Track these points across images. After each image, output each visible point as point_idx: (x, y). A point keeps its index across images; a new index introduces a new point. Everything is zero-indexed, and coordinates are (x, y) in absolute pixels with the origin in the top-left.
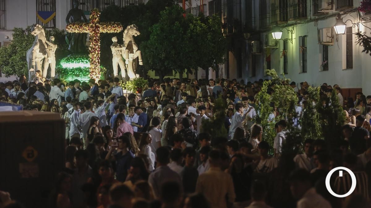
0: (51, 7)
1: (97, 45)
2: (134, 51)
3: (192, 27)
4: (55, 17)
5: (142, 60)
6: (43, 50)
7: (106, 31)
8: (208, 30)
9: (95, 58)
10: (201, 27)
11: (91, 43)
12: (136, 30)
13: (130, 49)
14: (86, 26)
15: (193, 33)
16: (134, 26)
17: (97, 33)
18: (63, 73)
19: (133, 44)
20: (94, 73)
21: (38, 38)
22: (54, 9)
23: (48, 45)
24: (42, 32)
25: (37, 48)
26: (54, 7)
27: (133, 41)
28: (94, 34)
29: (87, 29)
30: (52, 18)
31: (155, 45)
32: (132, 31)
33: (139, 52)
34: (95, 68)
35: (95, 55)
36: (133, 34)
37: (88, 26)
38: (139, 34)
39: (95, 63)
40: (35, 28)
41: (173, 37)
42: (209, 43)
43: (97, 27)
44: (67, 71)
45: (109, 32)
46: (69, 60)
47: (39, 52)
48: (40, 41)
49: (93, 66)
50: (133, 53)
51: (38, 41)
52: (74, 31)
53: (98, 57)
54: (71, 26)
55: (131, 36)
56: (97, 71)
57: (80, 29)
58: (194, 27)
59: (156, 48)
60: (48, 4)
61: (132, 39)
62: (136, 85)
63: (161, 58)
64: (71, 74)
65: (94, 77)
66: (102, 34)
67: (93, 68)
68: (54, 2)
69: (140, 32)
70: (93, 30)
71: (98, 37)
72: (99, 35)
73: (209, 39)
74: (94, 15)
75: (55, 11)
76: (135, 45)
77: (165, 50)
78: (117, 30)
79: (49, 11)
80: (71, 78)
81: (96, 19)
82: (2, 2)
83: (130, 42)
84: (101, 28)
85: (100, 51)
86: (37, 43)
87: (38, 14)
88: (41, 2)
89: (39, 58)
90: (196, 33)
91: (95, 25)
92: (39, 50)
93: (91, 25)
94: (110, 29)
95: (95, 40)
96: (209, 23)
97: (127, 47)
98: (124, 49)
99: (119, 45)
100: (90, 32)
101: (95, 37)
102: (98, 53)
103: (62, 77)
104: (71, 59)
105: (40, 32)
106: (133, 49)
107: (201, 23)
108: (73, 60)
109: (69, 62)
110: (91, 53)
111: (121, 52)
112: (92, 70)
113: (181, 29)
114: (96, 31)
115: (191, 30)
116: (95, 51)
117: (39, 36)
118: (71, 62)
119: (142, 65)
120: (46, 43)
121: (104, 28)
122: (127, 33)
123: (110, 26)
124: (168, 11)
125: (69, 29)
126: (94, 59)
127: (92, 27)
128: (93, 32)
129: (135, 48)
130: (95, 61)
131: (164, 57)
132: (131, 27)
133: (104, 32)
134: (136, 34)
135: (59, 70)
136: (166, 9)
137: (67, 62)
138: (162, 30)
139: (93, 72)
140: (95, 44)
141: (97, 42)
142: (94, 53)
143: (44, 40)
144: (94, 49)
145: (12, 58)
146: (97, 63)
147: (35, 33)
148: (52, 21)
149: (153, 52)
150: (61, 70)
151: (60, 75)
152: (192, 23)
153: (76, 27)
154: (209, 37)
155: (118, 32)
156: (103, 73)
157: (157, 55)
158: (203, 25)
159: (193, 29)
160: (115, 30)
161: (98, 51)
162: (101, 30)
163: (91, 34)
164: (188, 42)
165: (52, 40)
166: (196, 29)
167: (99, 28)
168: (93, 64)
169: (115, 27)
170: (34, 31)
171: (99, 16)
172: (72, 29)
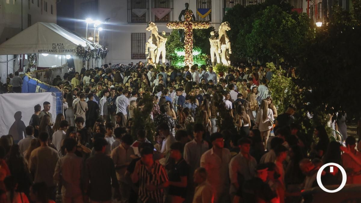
0: (207, 5)
1: (190, 39)
2: (226, 42)
3: (285, 22)
4: (211, 12)
5: (231, 50)
6: (155, 42)
7: (197, 28)
8: (297, 25)
9: (189, 48)
10: (291, 22)
11: (186, 37)
12: (228, 26)
13: (223, 41)
14: (182, 24)
15: (285, 27)
16: (226, 23)
17: (190, 29)
18: (174, 59)
19: (225, 37)
20: (188, 61)
21: (152, 33)
22: (210, 7)
23: (160, 39)
24: (156, 29)
25: (150, 40)
26: (210, 5)
27: (225, 35)
28: (188, 30)
29: (183, 26)
30: (208, 14)
31: (255, 36)
32: (225, 27)
33: (229, 43)
34: (188, 57)
35: (189, 47)
36: (225, 29)
37: (183, 24)
38: (229, 29)
39: (189, 53)
40: (149, 25)
41: (269, 31)
42: (298, 35)
43: (190, 25)
44: (177, 58)
45: (200, 28)
46: (180, 49)
47: (153, 43)
48: (153, 35)
49: (187, 55)
50: (226, 44)
51: (151, 35)
52: (172, 28)
53: (191, 48)
54: (170, 24)
55: (224, 31)
56: (190, 59)
57: (177, 26)
58: (286, 22)
59: (256, 39)
60: (206, 3)
61: (225, 33)
62: (218, 70)
63: (260, 47)
64: (180, 60)
65: (188, 64)
66: (194, 30)
67: (187, 56)
68: (210, 1)
69: (230, 28)
70: (187, 27)
71: (191, 32)
72: (192, 31)
73: (298, 32)
74: (188, 15)
75: (211, 8)
76: (227, 38)
77: (262, 41)
78: (206, 27)
79: (206, 8)
80: (180, 63)
81: (189, 18)
82: (171, 2)
83: (223, 35)
84: (193, 26)
85: (193, 43)
86: (150, 37)
87: (198, 10)
88: (200, 1)
89: (153, 48)
90: (288, 27)
91: (189, 23)
92: (152, 42)
93: (185, 23)
94: (200, 26)
95: (188, 35)
96: (299, 19)
97: (221, 39)
98: (218, 40)
99: (215, 37)
100: (185, 28)
101: (189, 32)
102: (191, 45)
103: (173, 63)
104: (181, 49)
105: (153, 28)
106: (225, 41)
107: (292, 19)
108: (182, 50)
109: (179, 51)
110: (186, 45)
111: (217, 43)
112: (186, 58)
113: (275, 24)
114: (189, 28)
115: (283, 25)
116: (188, 43)
117: (152, 31)
118: (181, 51)
119: (231, 53)
120: (158, 36)
121: (196, 25)
122: (222, 28)
123: (200, 24)
124: (268, 10)
125: (168, 26)
126: (188, 50)
127: (186, 24)
128: (187, 28)
129: (227, 40)
130: (188, 51)
131: (262, 46)
132: (224, 24)
133: (196, 28)
134: (228, 29)
135: (171, 57)
136: (267, 8)
137: (178, 51)
138: (261, 24)
139: (187, 59)
140: (188, 37)
141: (190, 36)
142: (187, 45)
143: (156, 35)
144: (188, 41)
145: (170, 45)
146: (190, 53)
147: (149, 29)
148: (208, 16)
149: (254, 42)
150: (172, 58)
151: (172, 61)
152: (285, 19)
153: (174, 25)
154: (298, 30)
155: (207, 28)
156: (205, 59)
157: (256, 44)
158: (293, 20)
159: (285, 24)
160: (204, 27)
161: (191, 43)
162: (193, 27)
163: (186, 30)
164: (280, 35)
165: (163, 34)
166: (288, 25)
167: (192, 25)
168: (187, 53)
169: (205, 24)
170: (149, 28)
171: (191, 16)
172: (171, 26)
